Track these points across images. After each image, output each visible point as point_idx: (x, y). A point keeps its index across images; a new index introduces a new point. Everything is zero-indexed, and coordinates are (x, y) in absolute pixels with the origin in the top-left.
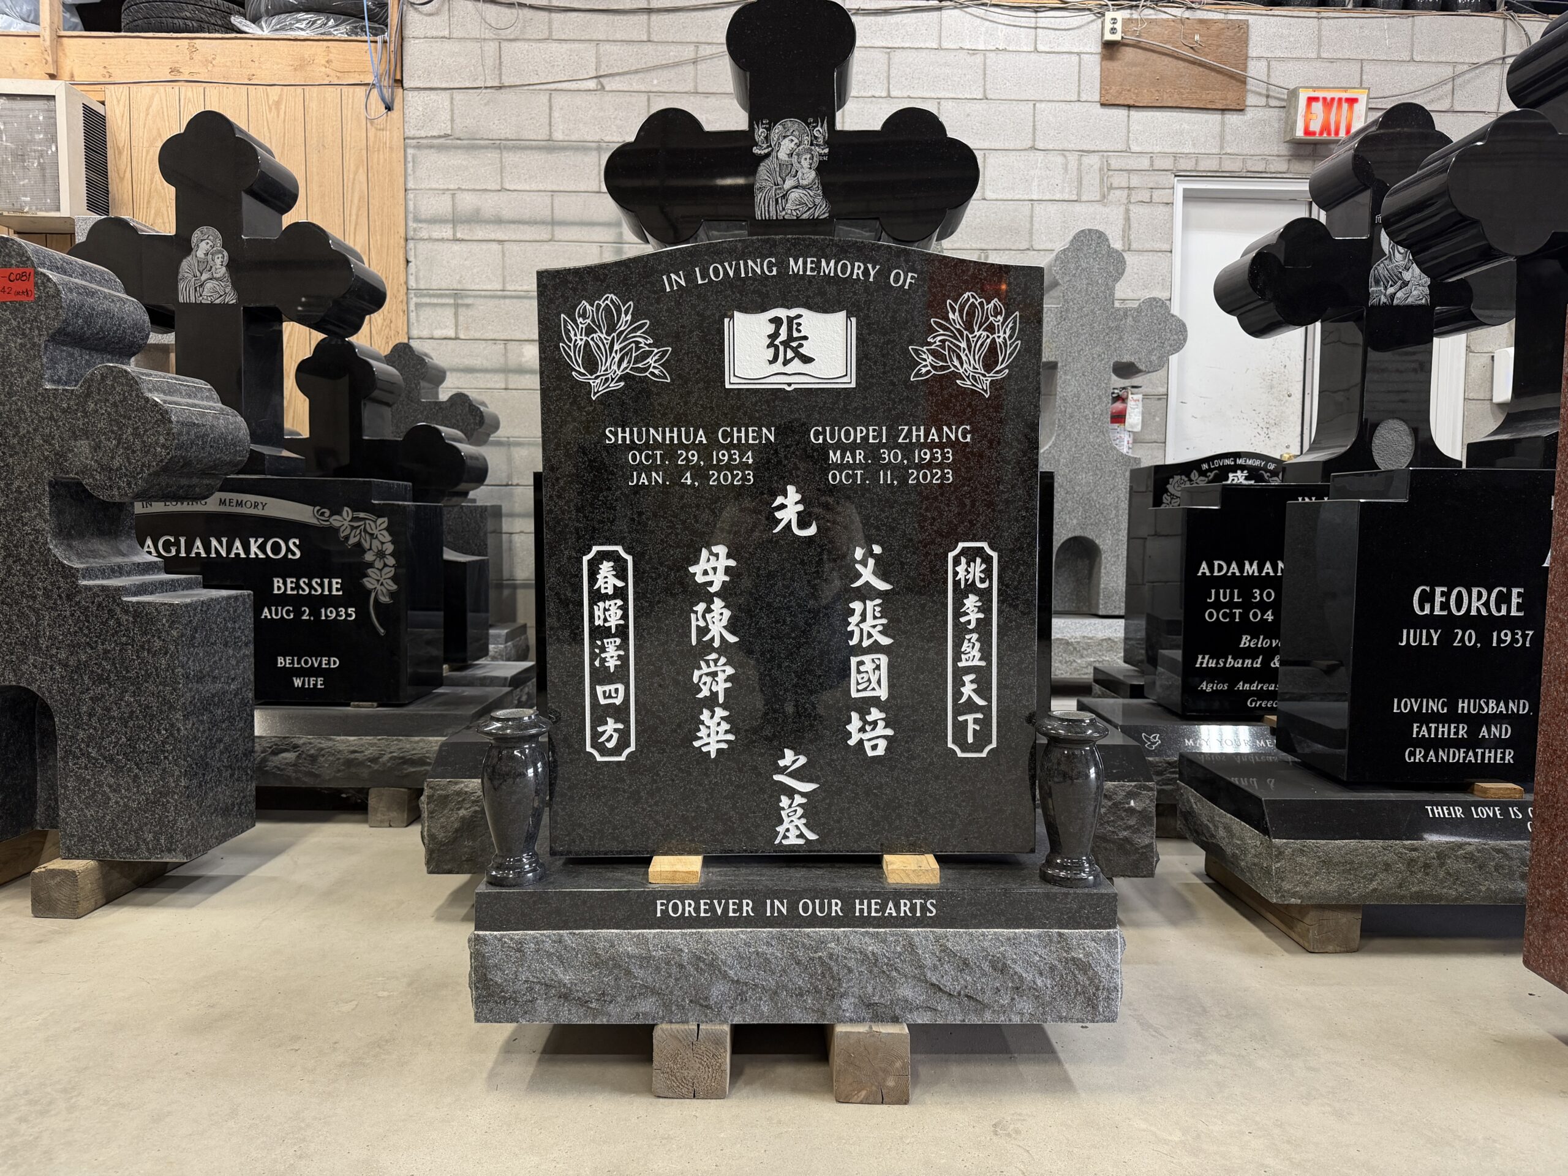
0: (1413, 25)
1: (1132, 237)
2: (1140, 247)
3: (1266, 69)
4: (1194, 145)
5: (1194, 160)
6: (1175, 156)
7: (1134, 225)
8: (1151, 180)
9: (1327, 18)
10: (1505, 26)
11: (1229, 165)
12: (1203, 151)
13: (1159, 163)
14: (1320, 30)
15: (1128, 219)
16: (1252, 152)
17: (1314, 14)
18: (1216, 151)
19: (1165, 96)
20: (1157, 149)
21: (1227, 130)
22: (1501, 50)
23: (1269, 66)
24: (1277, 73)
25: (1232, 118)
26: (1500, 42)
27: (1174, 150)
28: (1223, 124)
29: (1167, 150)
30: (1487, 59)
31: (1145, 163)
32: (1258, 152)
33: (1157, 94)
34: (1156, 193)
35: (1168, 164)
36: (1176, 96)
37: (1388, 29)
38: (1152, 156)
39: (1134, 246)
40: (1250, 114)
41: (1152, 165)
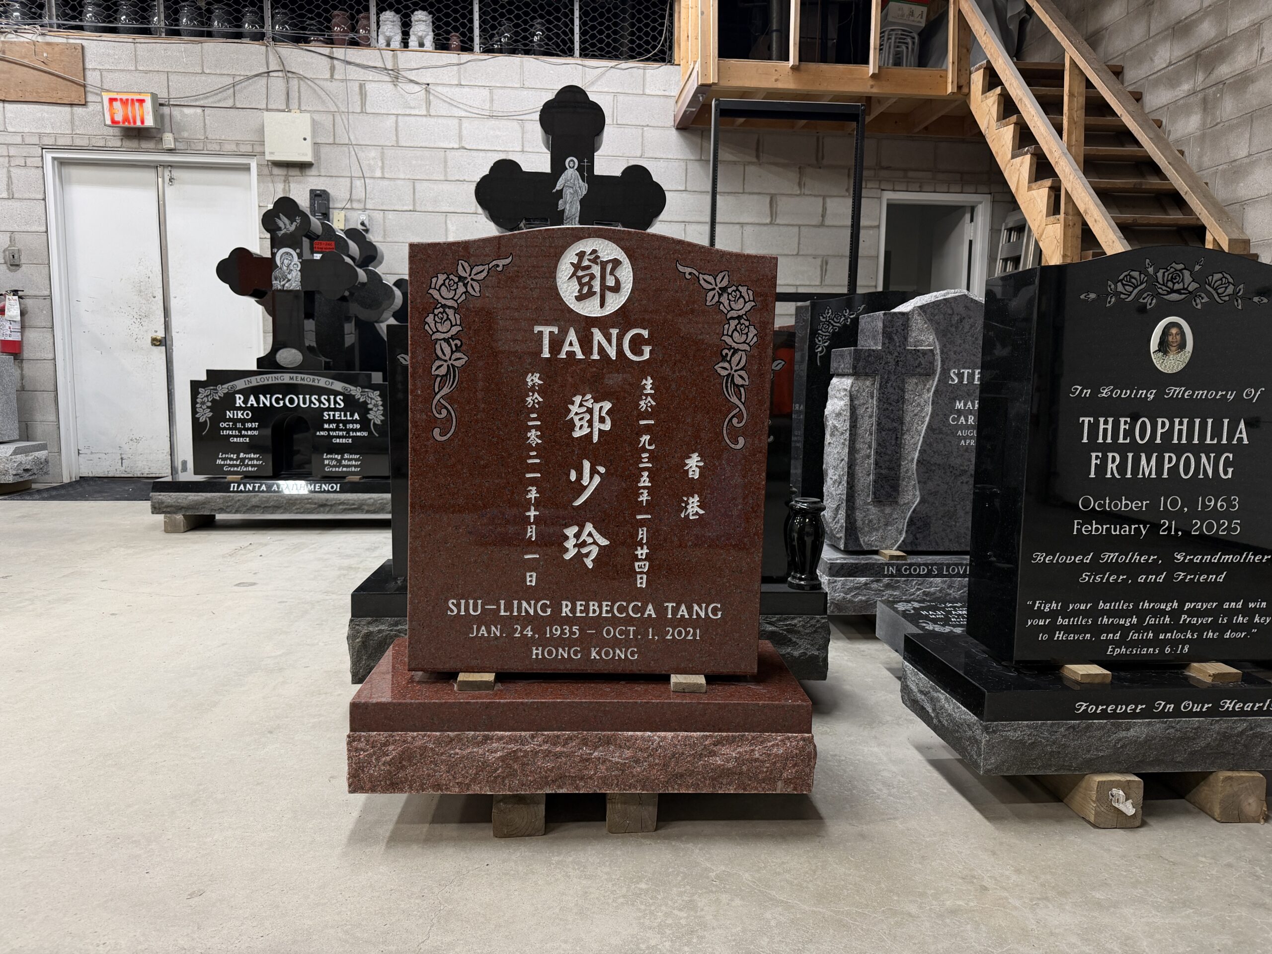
0: (202, 47)
1: (14, 190)
2: (21, 197)
3: (99, 77)
4: (53, 128)
5: (53, 138)
6: (40, 135)
7: (15, 181)
8: (25, 151)
9: (140, 43)
10: (267, 51)
11: (78, 142)
12: (60, 132)
13: (28, 140)
14: (135, 51)
15: (9, 177)
16: (95, 133)
17: (130, 40)
18: (70, 132)
19: (27, 94)
20: (26, 130)
21: (76, 118)
22: (265, 66)
23: (101, 75)
24: (108, 80)
25: (78, 110)
26: (264, 61)
27: (39, 131)
28: (72, 114)
29: (33, 131)
30: (256, 73)
31: (18, 140)
32: (99, 133)
33: (20, 92)
34: (29, 160)
35: (35, 140)
36: (35, 94)
37: (184, 51)
38: (23, 135)
39: (16, 196)
40: (91, 107)
41: (23, 141)
